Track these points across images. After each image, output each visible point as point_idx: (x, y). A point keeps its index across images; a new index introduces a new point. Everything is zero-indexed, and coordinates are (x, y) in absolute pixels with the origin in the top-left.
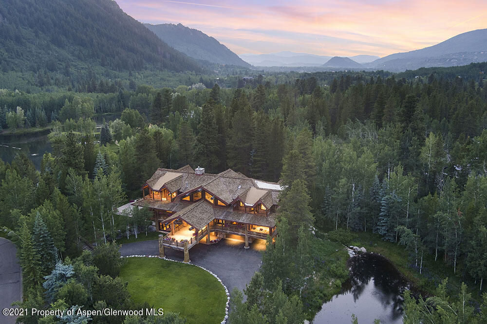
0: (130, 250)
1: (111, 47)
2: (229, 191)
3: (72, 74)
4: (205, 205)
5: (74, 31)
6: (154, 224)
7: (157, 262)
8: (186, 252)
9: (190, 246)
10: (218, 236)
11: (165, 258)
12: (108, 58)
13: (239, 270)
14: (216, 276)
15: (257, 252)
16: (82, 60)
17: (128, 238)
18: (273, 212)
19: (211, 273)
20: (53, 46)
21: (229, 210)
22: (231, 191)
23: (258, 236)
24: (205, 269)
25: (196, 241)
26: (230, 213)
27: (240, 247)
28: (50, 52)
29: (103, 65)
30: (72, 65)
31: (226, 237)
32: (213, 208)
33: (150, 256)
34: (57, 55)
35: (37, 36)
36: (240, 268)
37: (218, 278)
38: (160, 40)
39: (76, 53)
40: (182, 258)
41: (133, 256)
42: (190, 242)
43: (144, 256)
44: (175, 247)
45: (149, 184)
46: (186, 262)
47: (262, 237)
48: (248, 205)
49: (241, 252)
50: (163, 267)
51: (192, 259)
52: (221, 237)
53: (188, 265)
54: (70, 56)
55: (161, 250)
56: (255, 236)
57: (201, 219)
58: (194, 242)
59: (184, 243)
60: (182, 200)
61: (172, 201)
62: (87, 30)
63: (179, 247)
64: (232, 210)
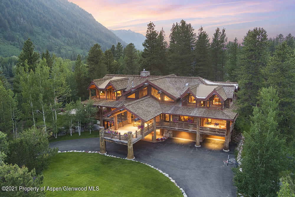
0: (70, 146)
1: (87, 39)
2: (176, 89)
3: (63, 53)
4: (151, 100)
5: (66, 29)
6: (99, 122)
7: (96, 158)
8: (130, 147)
9: (134, 140)
10: (164, 135)
11: (106, 154)
12: (85, 45)
13: (194, 169)
14: (167, 175)
15: (211, 151)
16: (69, 46)
17: (71, 135)
18: (227, 107)
19: (161, 172)
20: (52, 37)
21: (177, 105)
22: (178, 89)
23: (212, 133)
24: (153, 167)
25: (141, 136)
26: (179, 107)
27: (190, 145)
28: (50, 40)
29: (82, 49)
30: (63, 48)
31: (173, 136)
32: (160, 104)
33: (90, 152)
34: (54, 42)
35: (43, 31)
36: (196, 167)
37: (170, 178)
38: (118, 37)
39: (66, 41)
40: (126, 155)
41: (72, 151)
42: (135, 136)
43: (83, 151)
44: (118, 140)
45: (96, 83)
46: (130, 158)
47: (217, 133)
48: (199, 98)
49: (192, 150)
50: (103, 163)
51: (136, 156)
52: (168, 135)
53: (131, 162)
54: (62, 43)
55: (102, 144)
56: (208, 132)
57: (148, 112)
58: (140, 136)
59: (128, 136)
60: (127, 99)
61: (117, 100)
62: (73, 29)
63: (122, 141)
64: (180, 105)
